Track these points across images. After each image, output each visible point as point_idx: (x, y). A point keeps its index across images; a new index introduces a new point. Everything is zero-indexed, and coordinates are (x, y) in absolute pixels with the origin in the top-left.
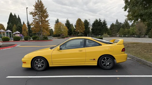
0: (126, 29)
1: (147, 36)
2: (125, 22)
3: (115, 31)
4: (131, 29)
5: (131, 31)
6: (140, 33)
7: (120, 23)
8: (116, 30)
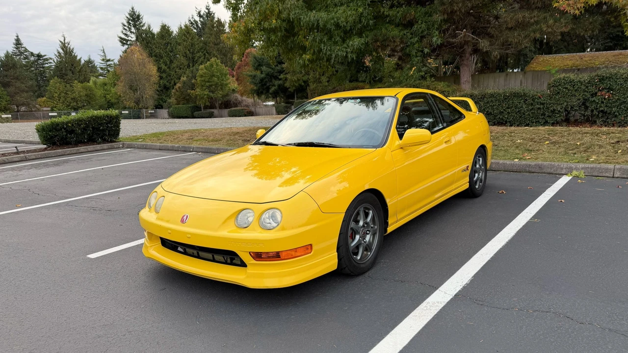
0: (78, 86)
1: (164, 112)
2: (61, 51)
3: (27, 92)
4: (95, 83)
5: (99, 92)
6: (137, 102)
7: (39, 56)
8: (32, 86)
